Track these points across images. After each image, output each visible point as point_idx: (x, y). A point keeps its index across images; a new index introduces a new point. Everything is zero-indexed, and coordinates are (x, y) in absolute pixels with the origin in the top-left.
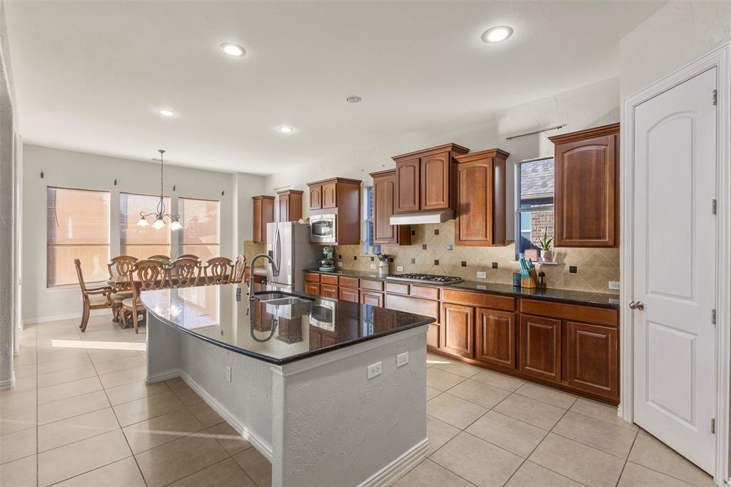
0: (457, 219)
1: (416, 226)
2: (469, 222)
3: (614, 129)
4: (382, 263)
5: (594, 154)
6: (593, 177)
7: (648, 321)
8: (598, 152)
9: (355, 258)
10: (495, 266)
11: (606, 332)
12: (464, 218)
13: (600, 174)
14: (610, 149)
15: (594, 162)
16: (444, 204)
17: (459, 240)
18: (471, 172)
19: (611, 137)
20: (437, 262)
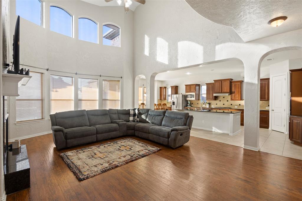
0: (231, 95)
1: (218, 96)
2: (234, 96)
3: (269, 79)
4: (208, 105)
5: (264, 83)
6: (264, 88)
7: (275, 112)
8: (265, 83)
9: (198, 104)
10: (240, 105)
11: (267, 116)
12: (233, 95)
13: (265, 87)
14: (267, 82)
15: (264, 85)
16: (229, 91)
17: (232, 99)
18: (235, 85)
19: (267, 80)
20: (224, 104)
